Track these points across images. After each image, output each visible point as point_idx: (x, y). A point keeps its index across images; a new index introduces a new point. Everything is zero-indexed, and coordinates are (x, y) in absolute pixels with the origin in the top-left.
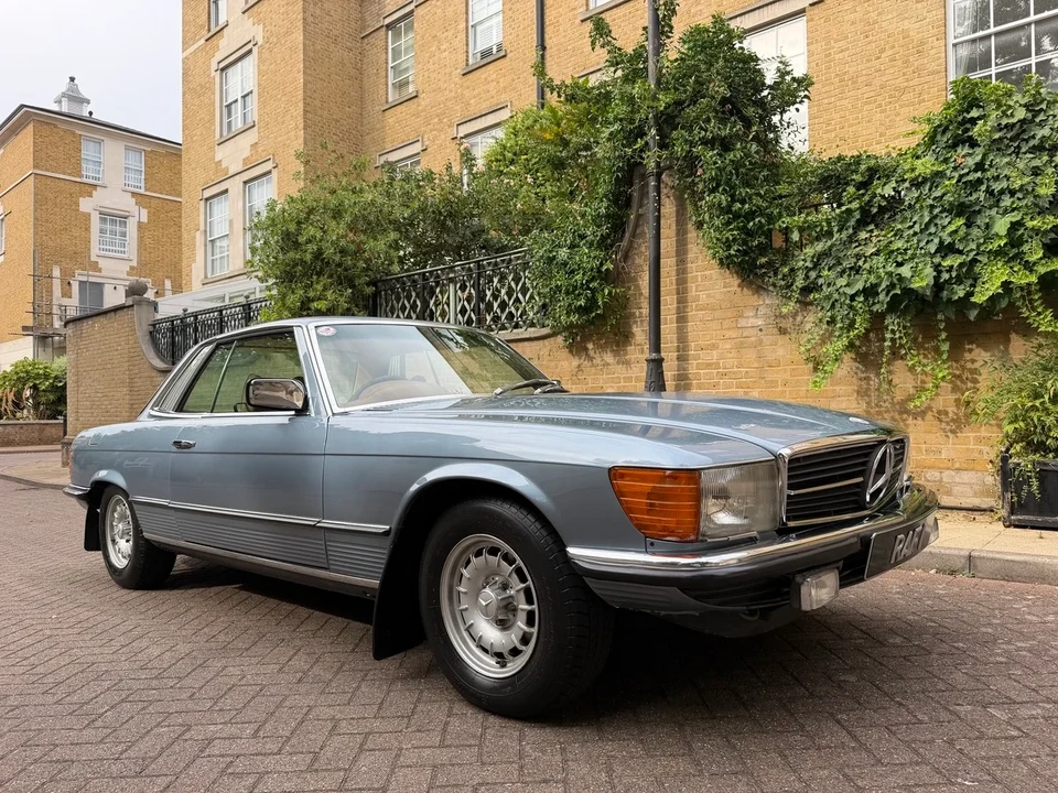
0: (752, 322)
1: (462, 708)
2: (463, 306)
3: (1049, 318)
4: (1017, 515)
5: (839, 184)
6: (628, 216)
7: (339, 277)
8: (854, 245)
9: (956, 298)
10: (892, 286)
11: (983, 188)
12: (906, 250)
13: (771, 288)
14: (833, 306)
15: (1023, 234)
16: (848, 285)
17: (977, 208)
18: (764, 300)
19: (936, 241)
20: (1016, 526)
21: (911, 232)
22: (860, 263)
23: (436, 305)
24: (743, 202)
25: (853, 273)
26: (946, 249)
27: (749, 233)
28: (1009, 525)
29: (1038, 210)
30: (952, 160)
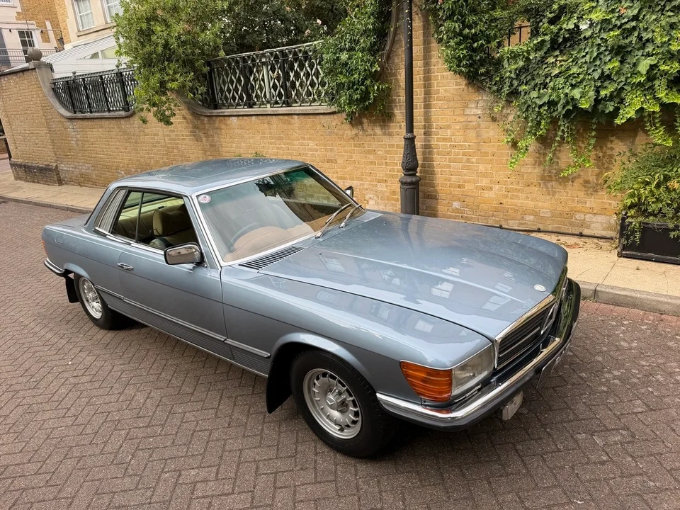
0: (474, 111)
1: (321, 448)
2: (274, 83)
3: (661, 133)
4: (626, 251)
5: (537, 15)
6: (389, 28)
7: (183, 61)
8: (544, 66)
9: (607, 111)
10: (567, 103)
11: (636, 34)
12: (578, 74)
13: (487, 89)
14: (527, 110)
15: (657, 73)
16: (538, 97)
17: (630, 49)
18: (482, 97)
19: (599, 71)
20: (624, 257)
21: (583, 60)
22: (548, 80)
23: (255, 80)
24: (470, 27)
25: (542, 87)
26: (605, 77)
27: (474, 50)
28: (620, 255)
29: (669, 56)
30: (617, 10)
